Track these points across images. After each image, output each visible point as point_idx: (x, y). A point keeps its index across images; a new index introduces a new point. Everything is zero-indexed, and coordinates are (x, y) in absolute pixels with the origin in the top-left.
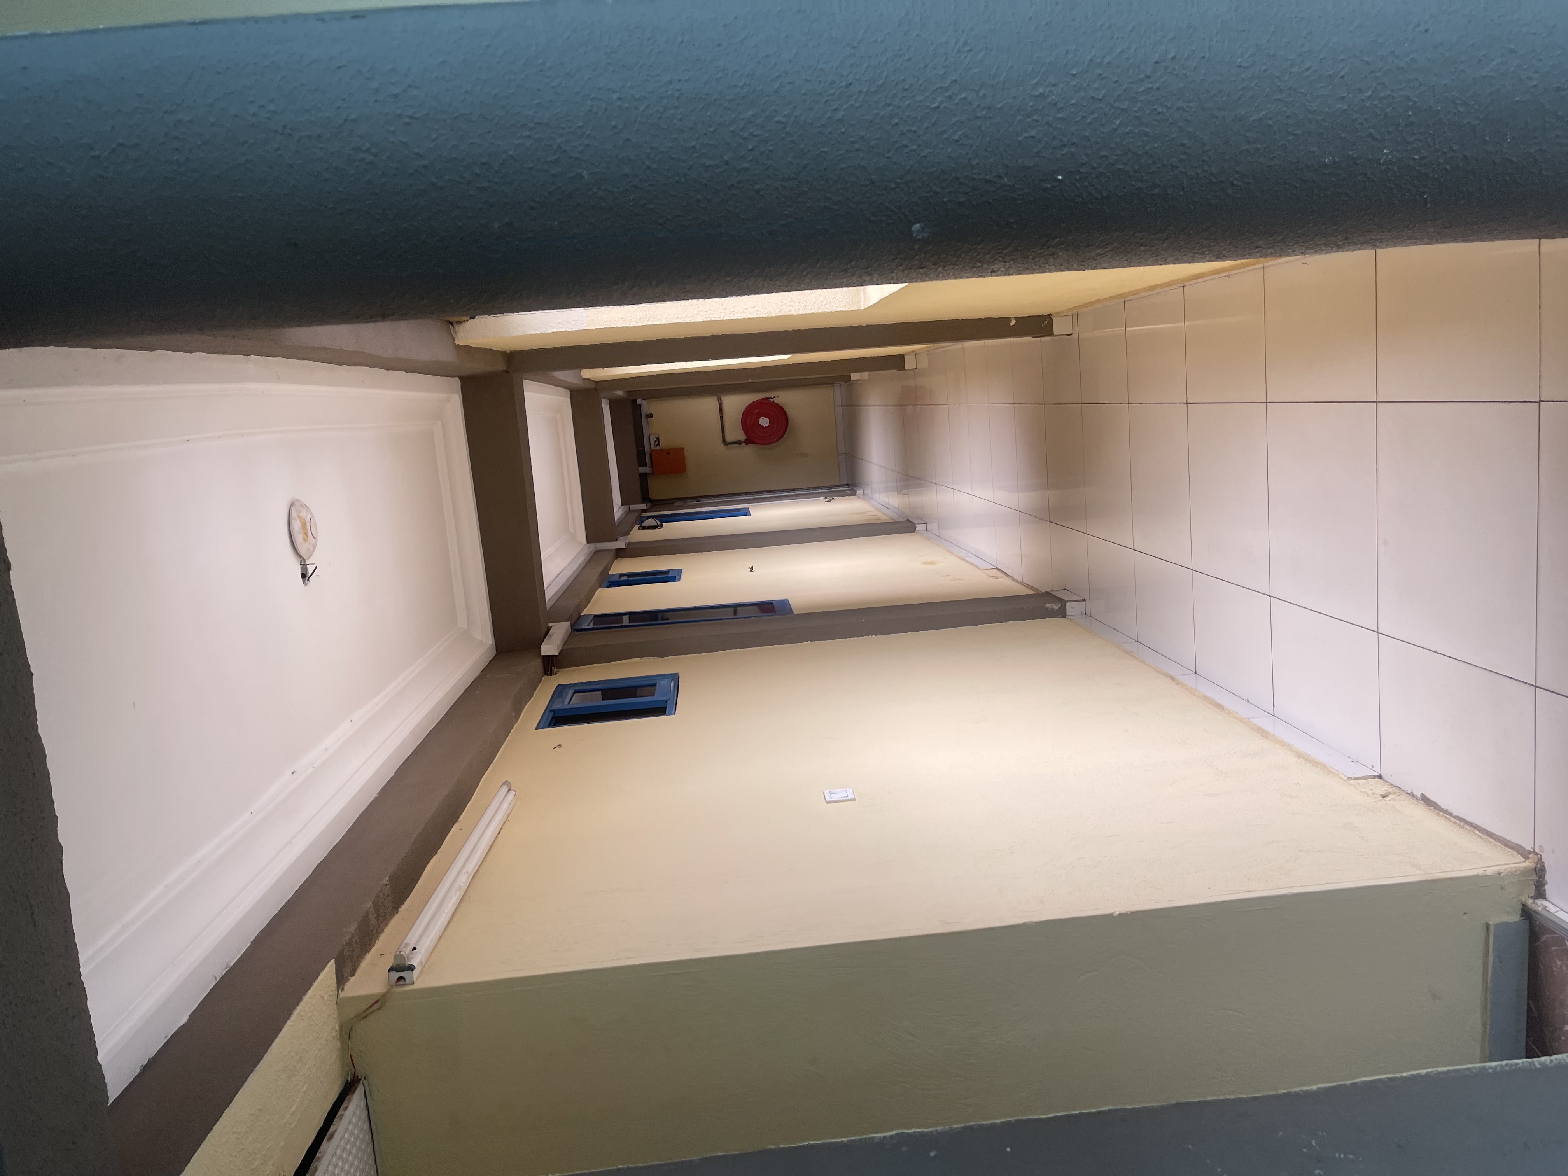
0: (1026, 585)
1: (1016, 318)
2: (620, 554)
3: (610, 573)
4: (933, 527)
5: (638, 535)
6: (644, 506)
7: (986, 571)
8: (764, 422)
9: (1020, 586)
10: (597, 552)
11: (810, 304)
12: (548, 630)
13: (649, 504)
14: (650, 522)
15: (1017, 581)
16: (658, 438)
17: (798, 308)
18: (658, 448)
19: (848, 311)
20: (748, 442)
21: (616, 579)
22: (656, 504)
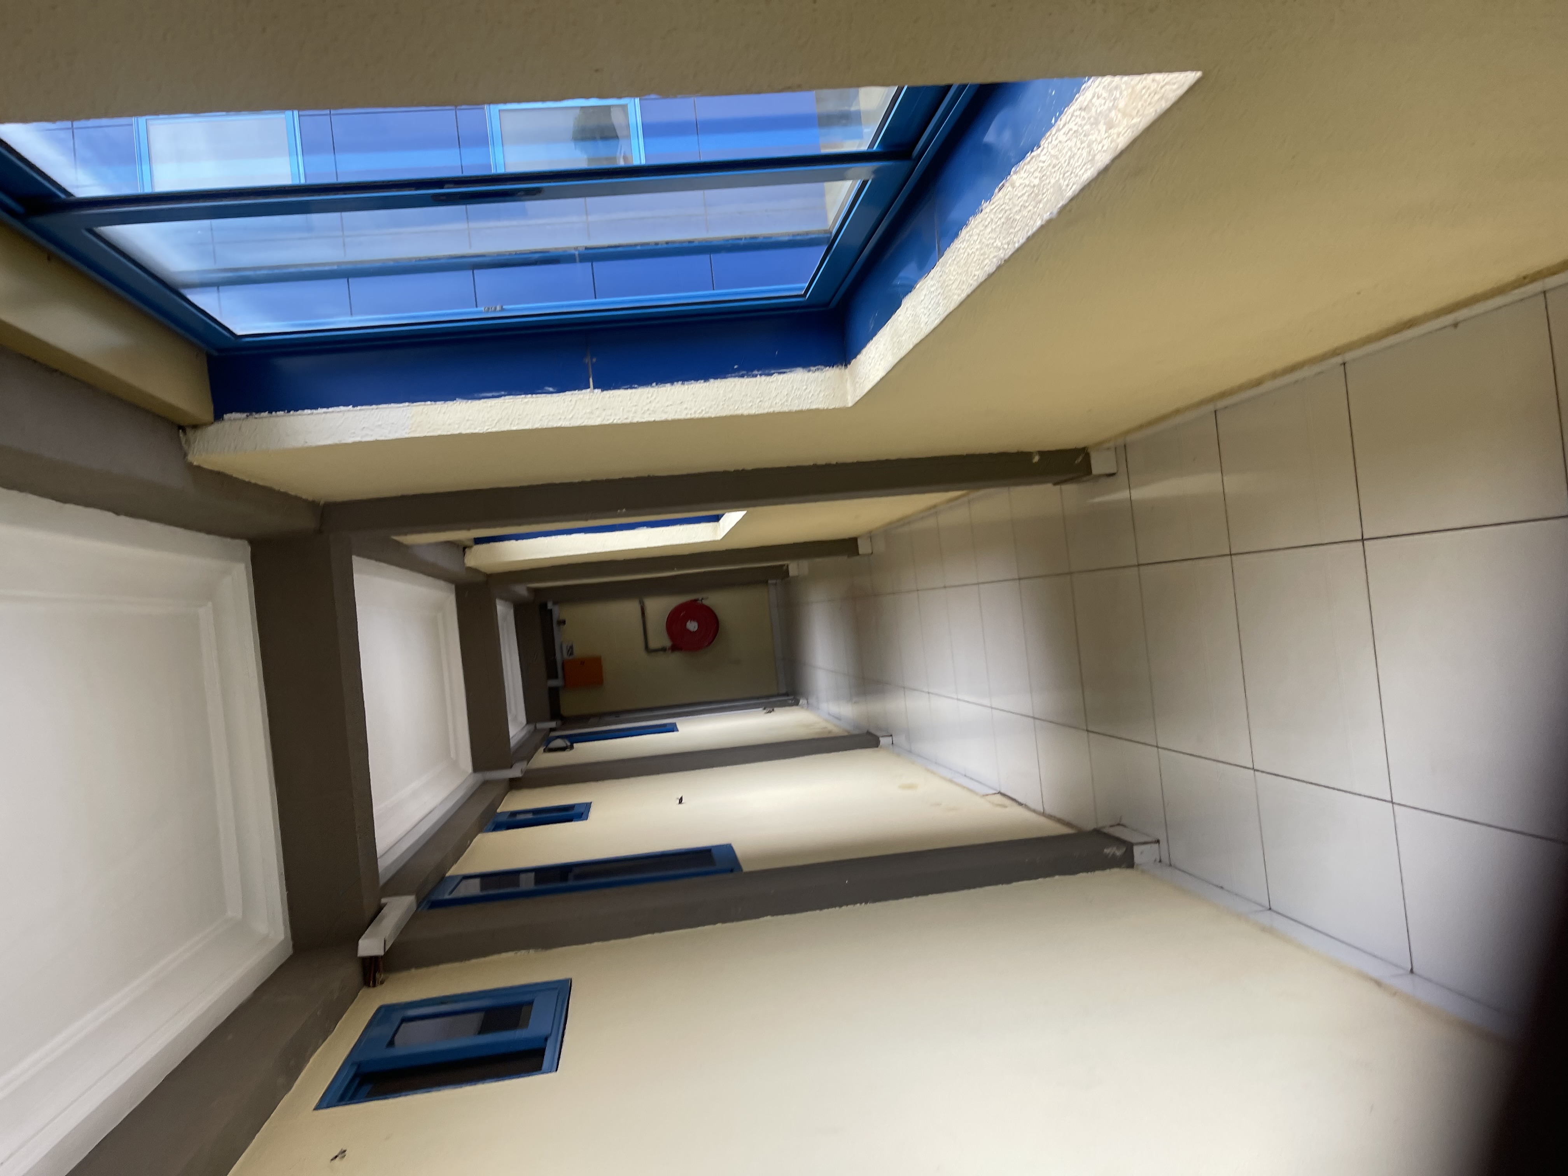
0: (1060, 821)
1: (1042, 453)
2: (515, 784)
3: (499, 811)
4: (900, 739)
5: (544, 760)
6: (553, 724)
7: (988, 798)
8: (692, 626)
9: (1042, 820)
10: (485, 783)
11: (769, 399)
12: (380, 908)
13: (559, 722)
14: (559, 743)
15: (1034, 811)
16: (571, 647)
17: (750, 405)
18: (571, 658)
19: (827, 409)
20: (675, 648)
21: (504, 819)
22: (566, 721)
